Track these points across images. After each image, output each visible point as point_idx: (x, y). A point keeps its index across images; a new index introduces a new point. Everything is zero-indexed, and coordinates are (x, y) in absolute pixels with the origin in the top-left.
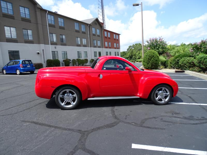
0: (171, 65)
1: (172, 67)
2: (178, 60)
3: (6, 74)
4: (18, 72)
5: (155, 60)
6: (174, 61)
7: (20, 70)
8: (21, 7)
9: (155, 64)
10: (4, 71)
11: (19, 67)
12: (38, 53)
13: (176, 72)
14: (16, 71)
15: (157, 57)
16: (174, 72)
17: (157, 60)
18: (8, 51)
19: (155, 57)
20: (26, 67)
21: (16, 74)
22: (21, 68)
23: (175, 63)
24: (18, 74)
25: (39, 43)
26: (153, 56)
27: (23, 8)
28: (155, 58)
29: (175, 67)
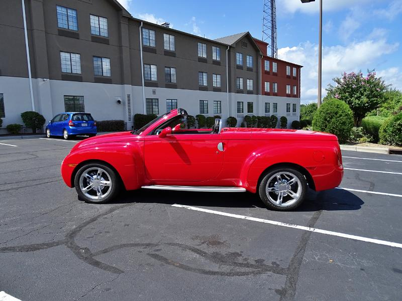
0: (385, 136)
1: (386, 140)
2: (399, 125)
3: (51, 137)
4: (66, 135)
5: (340, 123)
6: (391, 127)
7: (69, 130)
8: (92, 17)
9: (340, 130)
10: (48, 131)
11: (67, 124)
12: (119, 102)
13: (391, 152)
14: (63, 132)
15: (346, 115)
16: (386, 153)
17: (344, 123)
18: (64, 96)
19: (341, 116)
20: (78, 125)
21: (63, 138)
22: (71, 127)
23: (392, 132)
24: (65, 137)
25: (122, 82)
26: (336, 113)
27: (97, 18)
28: (338, 117)
29: (393, 140)
